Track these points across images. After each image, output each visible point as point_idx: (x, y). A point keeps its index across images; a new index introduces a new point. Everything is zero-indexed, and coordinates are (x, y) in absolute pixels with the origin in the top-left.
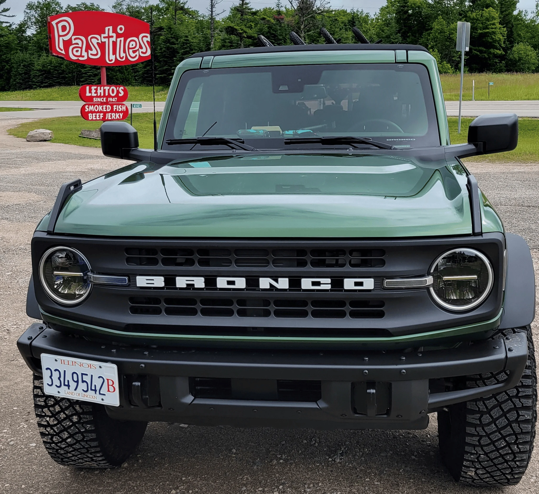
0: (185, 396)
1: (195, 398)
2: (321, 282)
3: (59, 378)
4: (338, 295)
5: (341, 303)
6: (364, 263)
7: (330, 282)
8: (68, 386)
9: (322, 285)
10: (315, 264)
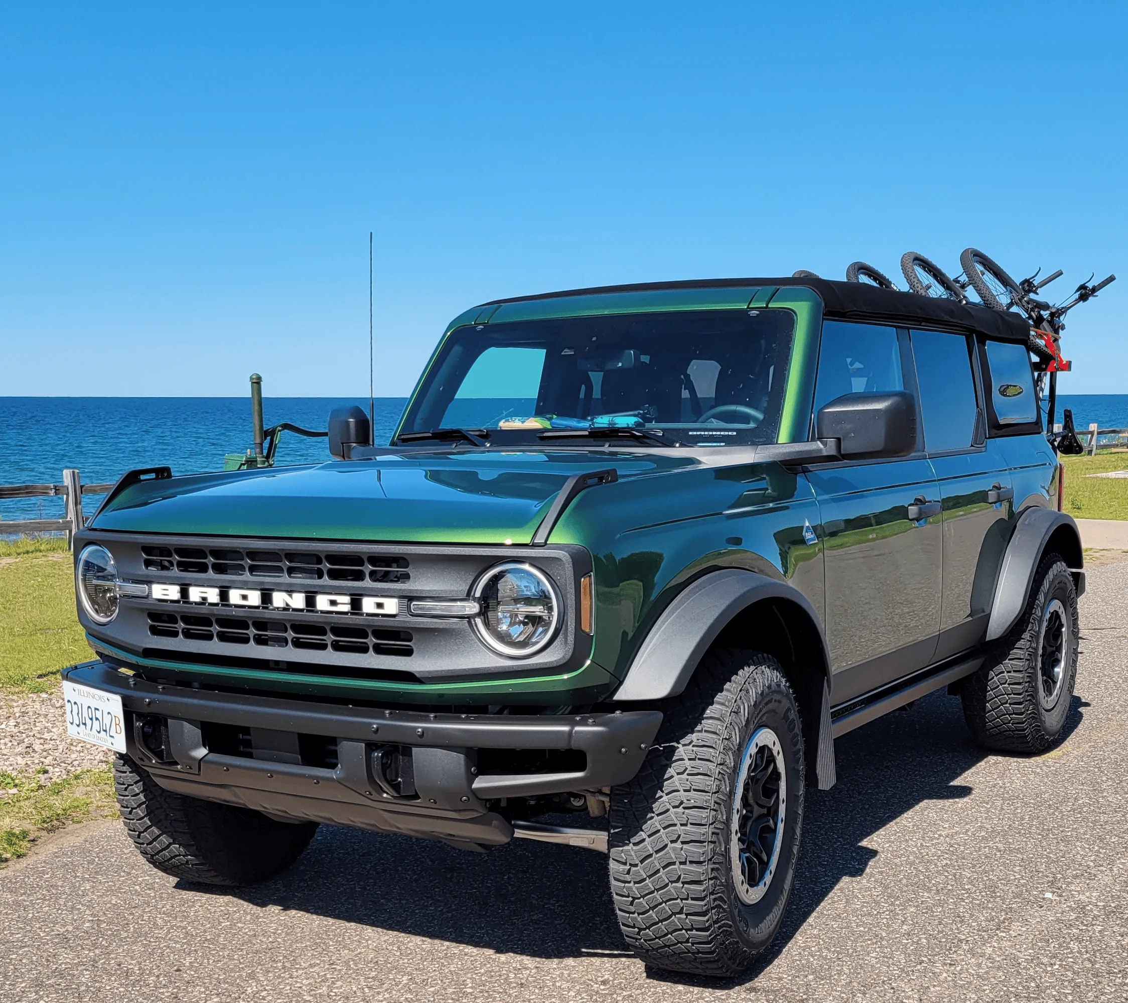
0: (196, 747)
1: (210, 751)
2: (338, 601)
3: (78, 714)
4: (354, 620)
5: (361, 632)
6: (385, 577)
7: (350, 602)
8: (85, 724)
9: (339, 606)
10: (333, 575)
